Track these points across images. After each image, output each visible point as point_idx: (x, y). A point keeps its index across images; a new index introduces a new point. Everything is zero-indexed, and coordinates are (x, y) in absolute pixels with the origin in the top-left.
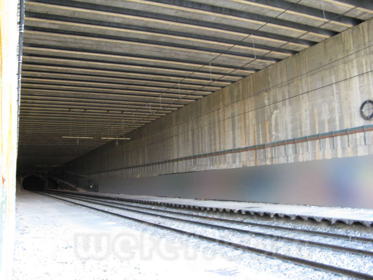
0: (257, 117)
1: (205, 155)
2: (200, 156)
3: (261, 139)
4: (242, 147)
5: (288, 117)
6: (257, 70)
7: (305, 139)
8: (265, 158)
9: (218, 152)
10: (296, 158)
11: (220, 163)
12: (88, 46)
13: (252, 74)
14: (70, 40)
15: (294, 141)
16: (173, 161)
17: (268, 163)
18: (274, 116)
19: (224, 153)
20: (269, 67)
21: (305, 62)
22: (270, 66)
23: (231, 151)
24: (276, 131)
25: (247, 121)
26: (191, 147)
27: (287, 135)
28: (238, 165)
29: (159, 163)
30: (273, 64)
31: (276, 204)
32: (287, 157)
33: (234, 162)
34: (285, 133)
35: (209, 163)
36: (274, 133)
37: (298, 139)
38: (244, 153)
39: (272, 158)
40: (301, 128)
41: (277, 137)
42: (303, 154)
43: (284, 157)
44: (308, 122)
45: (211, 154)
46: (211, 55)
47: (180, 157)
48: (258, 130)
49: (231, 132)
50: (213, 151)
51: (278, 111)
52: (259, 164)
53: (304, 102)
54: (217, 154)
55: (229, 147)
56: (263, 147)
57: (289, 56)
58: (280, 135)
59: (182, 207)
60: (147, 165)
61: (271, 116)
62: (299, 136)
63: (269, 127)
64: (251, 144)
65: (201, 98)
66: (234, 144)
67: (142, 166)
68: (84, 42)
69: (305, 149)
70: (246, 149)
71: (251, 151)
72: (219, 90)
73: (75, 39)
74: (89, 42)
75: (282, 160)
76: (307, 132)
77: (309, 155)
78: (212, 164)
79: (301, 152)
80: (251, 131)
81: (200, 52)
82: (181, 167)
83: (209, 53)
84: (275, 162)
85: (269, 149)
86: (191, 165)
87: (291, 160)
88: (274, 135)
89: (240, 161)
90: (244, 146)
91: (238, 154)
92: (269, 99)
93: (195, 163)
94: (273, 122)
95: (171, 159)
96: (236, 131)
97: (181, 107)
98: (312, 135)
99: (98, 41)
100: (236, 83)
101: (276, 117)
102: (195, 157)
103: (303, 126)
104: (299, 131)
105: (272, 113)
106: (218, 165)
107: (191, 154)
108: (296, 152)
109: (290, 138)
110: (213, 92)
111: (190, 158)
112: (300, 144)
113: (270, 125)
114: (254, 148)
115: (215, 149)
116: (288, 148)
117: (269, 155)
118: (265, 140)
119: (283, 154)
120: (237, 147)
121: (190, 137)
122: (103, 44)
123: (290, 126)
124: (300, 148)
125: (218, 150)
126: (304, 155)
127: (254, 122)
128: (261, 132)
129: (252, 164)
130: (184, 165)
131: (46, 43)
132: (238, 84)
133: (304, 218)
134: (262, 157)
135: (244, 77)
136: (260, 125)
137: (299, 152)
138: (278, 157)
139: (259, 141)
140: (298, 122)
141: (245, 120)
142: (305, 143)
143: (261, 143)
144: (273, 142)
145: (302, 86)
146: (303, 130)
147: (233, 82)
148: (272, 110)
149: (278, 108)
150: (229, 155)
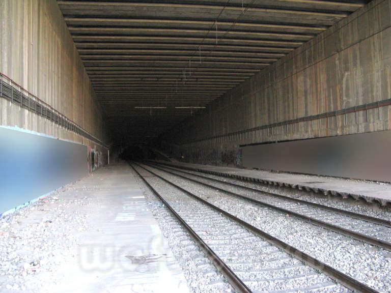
0: (328, 80)
1: (280, 124)
2: (275, 125)
3: (332, 106)
4: (314, 115)
5: (359, 80)
6: (328, 26)
7: (376, 105)
8: (336, 127)
9: (291, 121)
10: (367, 127)
11: (293, 133)
12: (130, 12)
13: (323, 31)
14: (110, 8)
15: (365, 108)
16: (251, 130)
17: (339, 133)
18: (344, 79)
19: (297, 121)
20: (340, 22)
21: (378, 12)
22: (341, 20)
23: (303, 119)
24: (347, 96)
25: (319, 85)
26: (267, 115)
27: (357, 101)
28: (310, 135)
29: (239, 133)
30: (344, 18)
31: (346, 179)
32: (358, 125)
33: (307, 132)
34: (355, 99)
35: (283, 132)
36: (344, 98)
37: (369, 105)
38: (315, 121)
39: (342, 127)
40: (372, 92)
41: (348, 103)
42: (374, 122)
43: (355, 126)
44: (379, 85)
45: (285, 123)
46: (267, 12)
47: (258, 126)
48: (329, 96)
49: (303, 98)
50: (287, 119)
51: (349, 73)
52: (330, 134)
53: (376, 60)
54: (290, 122)
55: (302, 115)
56: (334, 114)
57: (361, 7)
58: (351, 100)
59: (249, 179)
60: (229, 135)
61: (342, 80)
62: (370, 102)
63: (340, 92)
64: (322, 112)
65: (275, 61)
66: (306, 112)
67: (224, 136)
68: (124, 8)
69: (376, 117)
70: (317, 117)
71: (323, 119)
72: (292, 51)
73: (114, 6)
74: (130, 8)
75: (353, 130)
76: (378, 96)
77: (380, 123)
78: (286, 134)
79: (372, 120)
80: (323, 96)
81: (254, 9)
82: (258, 137)
83: (264, 10)
84: (346, 131)
85: (340, 116)
86: (267, 135)
87: (362, 129)
88: (345, 100)
89: (312, 130)
90: (315, 114)
91: (310, 122)
92: (339, 59)
93: (271, 133)
94: (344, 86)
95: (250, 128)
96: (308, 97)
97: (258, 72)
98: (383, 99)
99: (137, 6)
100: (308, 42)
101: (347, 80)
102: (270, 126)
103: (375, 89)
104: (370, 95)
105: (343, 76)
106: (292, 134)
107: (267, 123)
108: (366, 120)
109: (361, 103)
110: (286, 54)
111: (265, 127)
112: (371, 111)
113: (341, 89)
114: (325, 116)
115: (289, 117)
116: (359, 116)
117: (340, 124)
118: (336, 106)
119: (354, 123)
120: (309, 114)
121: (266, 104)
122: (145, 9)
123: (361, 90)
124: (371, 116)
125: (291, 118)
126: (375, 124)
127: (325, 87)
128: (332, 98)
129: (323, 134)
130: (261, 134)
131: (87, 12)
132: (310, 43)
133: (355, 198)
134: (333, 126)
135: (315, 35)
136: (331, 90)
137: (370, 120)
138: (349, 126)
139: (330, 108)
140: (369, 85)
141: (317, 84)
142: (376, 110)
143: (332, 110)
144: (344, 108)
145: (374, 43)
146: (374, 94)
147: (305, 41)
148: (343, 72)
149: (348, 70)
150: (301, 124)
